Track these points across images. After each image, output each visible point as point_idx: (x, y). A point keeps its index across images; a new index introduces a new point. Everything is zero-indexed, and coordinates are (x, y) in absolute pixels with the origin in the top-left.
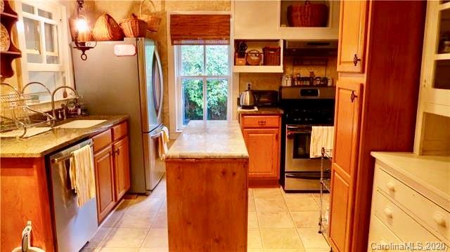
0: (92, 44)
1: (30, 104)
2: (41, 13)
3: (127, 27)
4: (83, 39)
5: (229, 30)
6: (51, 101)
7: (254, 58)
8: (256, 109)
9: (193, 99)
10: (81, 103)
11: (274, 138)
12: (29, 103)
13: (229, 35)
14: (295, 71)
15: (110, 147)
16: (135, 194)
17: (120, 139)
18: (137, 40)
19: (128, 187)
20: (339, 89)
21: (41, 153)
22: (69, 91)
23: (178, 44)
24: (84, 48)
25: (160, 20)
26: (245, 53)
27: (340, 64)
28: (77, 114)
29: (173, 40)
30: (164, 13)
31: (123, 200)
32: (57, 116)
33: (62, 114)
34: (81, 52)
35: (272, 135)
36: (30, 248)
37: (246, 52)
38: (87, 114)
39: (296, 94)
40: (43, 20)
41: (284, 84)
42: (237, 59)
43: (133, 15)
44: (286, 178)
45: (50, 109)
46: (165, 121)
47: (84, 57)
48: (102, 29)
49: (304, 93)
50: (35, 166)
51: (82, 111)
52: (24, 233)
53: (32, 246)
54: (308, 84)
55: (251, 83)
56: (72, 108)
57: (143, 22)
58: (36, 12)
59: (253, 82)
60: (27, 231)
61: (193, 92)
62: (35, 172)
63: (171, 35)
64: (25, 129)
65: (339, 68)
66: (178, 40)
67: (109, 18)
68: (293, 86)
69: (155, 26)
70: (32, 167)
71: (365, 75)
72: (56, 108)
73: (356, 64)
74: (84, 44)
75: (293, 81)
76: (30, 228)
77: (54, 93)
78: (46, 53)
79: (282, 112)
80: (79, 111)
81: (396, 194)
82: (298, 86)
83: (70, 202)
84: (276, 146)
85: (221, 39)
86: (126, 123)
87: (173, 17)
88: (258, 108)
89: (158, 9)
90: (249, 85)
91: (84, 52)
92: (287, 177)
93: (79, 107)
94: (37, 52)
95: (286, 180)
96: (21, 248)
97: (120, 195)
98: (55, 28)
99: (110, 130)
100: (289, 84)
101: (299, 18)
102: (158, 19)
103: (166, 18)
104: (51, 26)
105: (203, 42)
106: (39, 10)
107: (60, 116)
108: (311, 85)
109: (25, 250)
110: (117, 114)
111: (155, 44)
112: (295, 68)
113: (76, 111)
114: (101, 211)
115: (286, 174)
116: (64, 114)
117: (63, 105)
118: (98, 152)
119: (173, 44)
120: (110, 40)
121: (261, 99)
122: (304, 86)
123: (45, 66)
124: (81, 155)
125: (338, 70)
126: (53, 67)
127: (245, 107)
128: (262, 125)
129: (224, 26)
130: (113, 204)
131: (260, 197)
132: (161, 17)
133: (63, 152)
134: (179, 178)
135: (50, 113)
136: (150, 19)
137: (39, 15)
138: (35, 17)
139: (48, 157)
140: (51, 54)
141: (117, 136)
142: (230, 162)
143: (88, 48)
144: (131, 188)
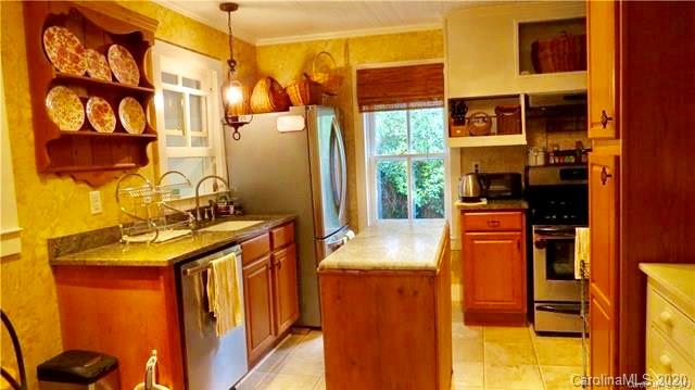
0: (247, 118)
1: (169, 200)
2: (187, 83)
3: (294, 93)
4: (236, 113)
5: (443, 85)
6: (194, 195)
7: (480, 124)
8: (484, 202)
9: (401, 190)
10: (235, 199)
11: (515, 246)
12: (166, 199)
13: (443, 92)
14: (550, 141)
15: (267, 258)
16: (307, 327)
17: (282, 247)
18: (307, 108)
19: (296, 317)
20: (592, 165)
21: (170, 261)
22: (220, 182)
23: (370, 111)
24: (237, 125)
25: (342, 78)
26: (464, 118)
27: (592, 126)
28: (228, 213)
29: (360, 105)
30: (348, 68)
31: (290, 336)
32: (203, 216)
33: (209, 213)
34: (233, 129)
35: (510, 242)
36: (154, 384)
37: (467, 116)
38: (242, 212)
39: (552, 178)
40: (188, 91)
41: (532, 162)
42: (453, 128)
43: (305, 75)
44: (536, 312)
45: (193, 206)
46: (351, 222)
47: (237, 136)
48: (261, 97)
49: (565, 174)
50: (162, 278)
51: (235, 208)
52: (148, 364)
53: (157, 383)
54: (573, 161)
55: (478, 163)
56: (222, 205)
57: (316, 84)
58: (180, 81)
59: (482, 162)
60: (151, 363)
61: (401, 179)
62: (162, 286)
63: (359, 99)
64: (157, 231)
65: (590, 134)
66: (369, 104)
67: (272, 82)
68: (547, 164)
69: (334, 89)
70: (158, 279)
71: (621, 141)
72: (201, 205)
73: (604, 124)
74: (236, 118)
75: (547, 156)
76: (155, 358)
77: (198, 186)
78: (190, 134)
79: (525, 205)
80: (232, 209)
81: (675, 330)
82: (555, 165)
83: (209, 329)
84: (518, 258)
85: (431, 99)
86: (292, 225)
87: (361, 73)
88: (489, 199)
89: (340, 63)
90: (476, 166)
91: (236, 129)
92: (539, 308)
93: (232, 203)
94: (180, 133)
95: (537, 313)
96: (143, 384)
97: (283, 327)
98: (203, 100)
99: (267, 234)
100: (540, 161)
101: (550, 60)
102: (338, 78)
103: (351, 75)
104: (199, 97)
105: (404, 105)
106: (184, 79)
107: (206, 216)
108: (578, 161)
109: (148, 387)
110: (279, 213)
111: (336, 113)
112: (550, 137)
113: (228, 208)
114: (253, 348)
115: (536, 305)
116: (213, 212)
117: (210, 201)
118: (248, 264)
119: (361, 111)
120: (272, 111)
121: (491, 188)
122: (564, 164)
123: (188, 150)
124: (223, 266)
125: (590, 136)
126: (201, 151)
127: (465, 199)
128: (494, 227)
129: (434, 80)
130: (271, 339)
131: (493, 341)
132: (344, 75)
133: (200, 261)
134: (339, 297)
135: (194, 212)
136: (327, 79)
137: (184, 85)
138: (179, 88)
139: (177, 266)
140: (199, 134)
141: (278, 242)
142: (410, 276)
143: (242, 124)
144: (300, 318)
